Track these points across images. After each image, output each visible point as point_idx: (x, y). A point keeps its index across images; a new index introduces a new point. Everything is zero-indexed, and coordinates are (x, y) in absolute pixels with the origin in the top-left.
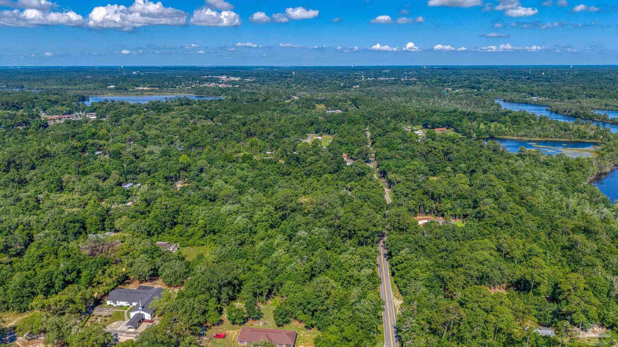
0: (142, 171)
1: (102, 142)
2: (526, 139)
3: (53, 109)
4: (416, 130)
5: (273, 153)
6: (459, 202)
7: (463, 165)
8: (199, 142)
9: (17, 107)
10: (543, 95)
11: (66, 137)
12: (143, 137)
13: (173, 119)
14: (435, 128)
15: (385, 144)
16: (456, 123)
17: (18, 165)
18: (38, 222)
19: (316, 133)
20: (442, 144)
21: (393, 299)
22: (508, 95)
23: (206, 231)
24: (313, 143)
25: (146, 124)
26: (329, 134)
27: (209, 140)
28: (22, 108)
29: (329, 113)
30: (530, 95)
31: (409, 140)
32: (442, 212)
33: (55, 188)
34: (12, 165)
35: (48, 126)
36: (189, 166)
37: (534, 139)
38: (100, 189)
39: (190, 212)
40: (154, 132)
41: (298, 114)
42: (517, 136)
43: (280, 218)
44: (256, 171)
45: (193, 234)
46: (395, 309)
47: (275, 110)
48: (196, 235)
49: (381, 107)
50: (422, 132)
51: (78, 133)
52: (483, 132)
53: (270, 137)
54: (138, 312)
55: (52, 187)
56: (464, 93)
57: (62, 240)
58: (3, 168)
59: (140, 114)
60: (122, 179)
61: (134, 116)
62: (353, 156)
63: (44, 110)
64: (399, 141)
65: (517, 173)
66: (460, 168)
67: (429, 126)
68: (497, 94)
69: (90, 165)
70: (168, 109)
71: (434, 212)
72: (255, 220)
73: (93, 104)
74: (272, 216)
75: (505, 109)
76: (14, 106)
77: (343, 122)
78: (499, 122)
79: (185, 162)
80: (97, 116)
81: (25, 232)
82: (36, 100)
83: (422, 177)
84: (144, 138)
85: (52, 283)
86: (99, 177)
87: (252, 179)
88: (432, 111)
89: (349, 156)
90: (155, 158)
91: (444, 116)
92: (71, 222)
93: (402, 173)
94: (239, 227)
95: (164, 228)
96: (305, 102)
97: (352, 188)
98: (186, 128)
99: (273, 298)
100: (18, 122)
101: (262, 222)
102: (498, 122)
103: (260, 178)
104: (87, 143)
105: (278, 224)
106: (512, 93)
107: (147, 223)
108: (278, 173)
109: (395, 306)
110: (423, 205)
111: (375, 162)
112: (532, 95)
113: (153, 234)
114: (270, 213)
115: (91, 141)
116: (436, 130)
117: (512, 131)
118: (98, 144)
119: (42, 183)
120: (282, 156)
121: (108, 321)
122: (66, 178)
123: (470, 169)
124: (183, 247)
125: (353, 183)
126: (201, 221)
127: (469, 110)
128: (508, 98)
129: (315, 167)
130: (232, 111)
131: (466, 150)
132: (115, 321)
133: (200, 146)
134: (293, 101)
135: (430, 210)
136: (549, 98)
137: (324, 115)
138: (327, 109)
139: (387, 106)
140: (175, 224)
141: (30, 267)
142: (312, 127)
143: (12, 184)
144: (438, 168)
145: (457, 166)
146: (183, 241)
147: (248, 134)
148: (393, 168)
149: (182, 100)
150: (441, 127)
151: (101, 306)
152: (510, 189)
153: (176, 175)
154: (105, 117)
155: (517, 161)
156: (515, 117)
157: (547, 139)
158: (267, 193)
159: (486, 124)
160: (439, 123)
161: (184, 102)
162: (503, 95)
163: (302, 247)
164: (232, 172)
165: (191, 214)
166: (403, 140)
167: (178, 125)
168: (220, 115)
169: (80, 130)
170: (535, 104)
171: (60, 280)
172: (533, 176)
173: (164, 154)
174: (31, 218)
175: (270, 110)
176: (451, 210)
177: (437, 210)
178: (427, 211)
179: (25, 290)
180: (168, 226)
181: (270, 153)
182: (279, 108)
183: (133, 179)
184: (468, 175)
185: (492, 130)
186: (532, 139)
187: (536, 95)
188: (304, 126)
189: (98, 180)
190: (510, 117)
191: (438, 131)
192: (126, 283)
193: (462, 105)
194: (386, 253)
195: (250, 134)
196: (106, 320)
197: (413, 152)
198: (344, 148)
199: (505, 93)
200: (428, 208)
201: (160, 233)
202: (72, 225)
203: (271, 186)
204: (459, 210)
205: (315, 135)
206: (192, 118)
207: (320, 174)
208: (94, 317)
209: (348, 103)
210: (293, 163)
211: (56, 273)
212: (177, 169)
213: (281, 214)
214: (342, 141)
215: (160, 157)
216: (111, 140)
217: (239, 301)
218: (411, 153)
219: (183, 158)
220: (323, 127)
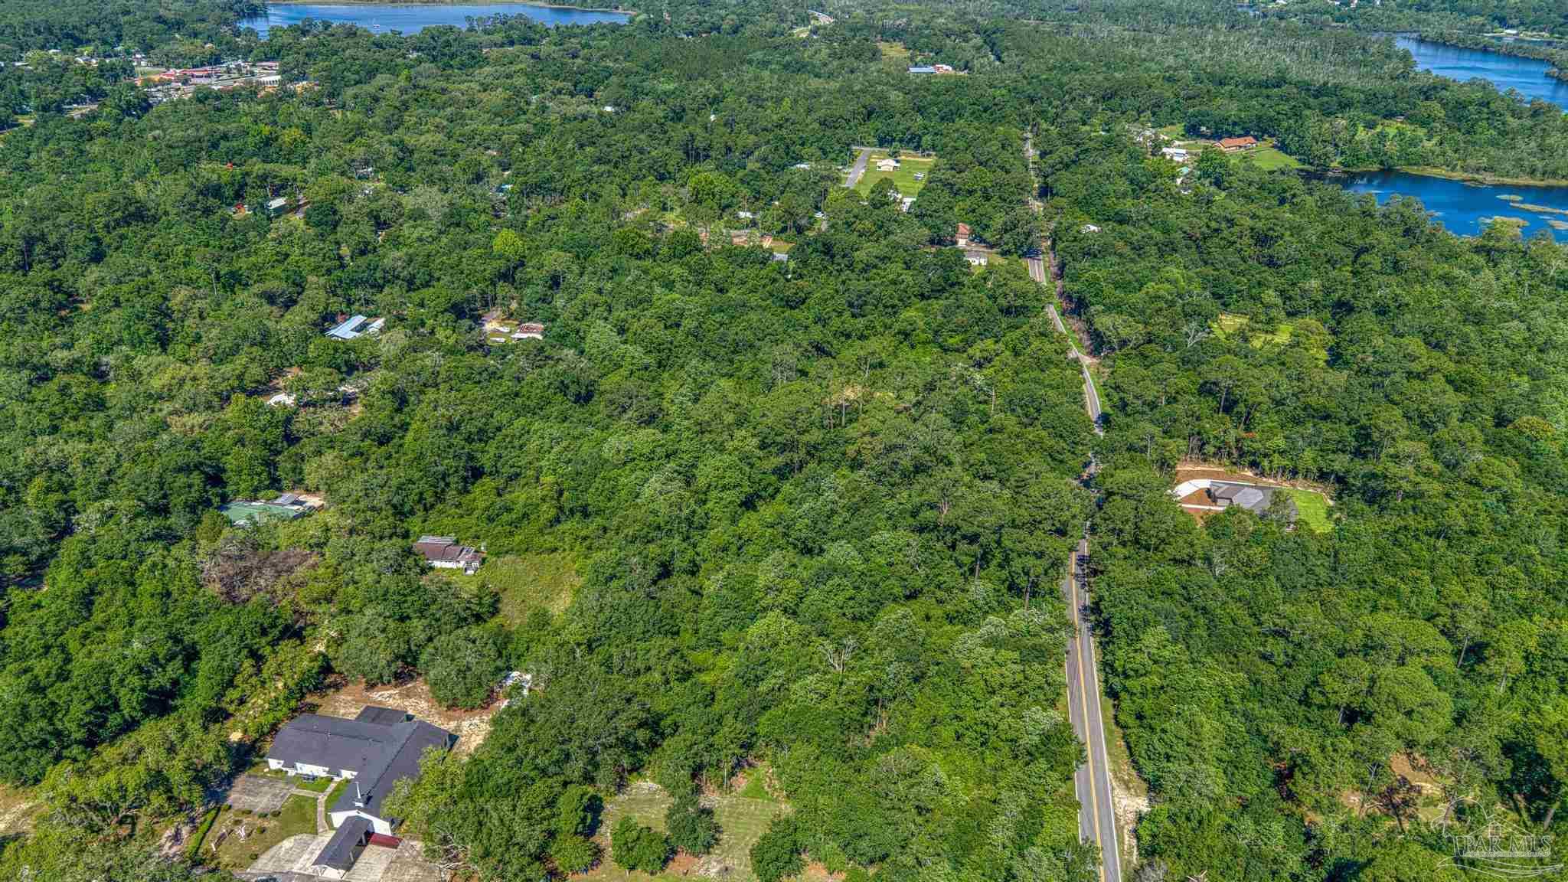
0: (391, 277)
1: (286, 171)
2: (1490, 178)
3: (167, 48)
4: (1169, 144)
5: (758, 217)
6: (1311, 430)
7: (1314, 284)
8: (552, 178)
9: (74, 40)
10: (1534, 23)
11: (191, 153)
12: (401, 154)
13: (485, 90)
14: (1220, 138)
15: (1081, 197)
16: (1285, 124)
17: (56, 248)
18: (88, 463)
19: (881, 146)
20: (1253, 207)
21: (1113, 789)
22: (1432, 19)
23: (561, 509)
24: (872, 192)
25: (413, 105)
26: (916, 148)
27: (578, 171)
28: (88, 42)
29: (917, 75)
30: (1496, 23)
31: (1152, 186)
32: (1254, 454)
33: (149, 332)
34: (38, 249)
35: (150, 106)
36: (522, 264)
37: (1515, 181)
38: (273, 341)
39: (516, 443)
40: (430, 139)
41: (831, 76)
42: (1464, 169)
43: (774, 473)
44: (708, 293)
45: (525, 516)
46: (1120, 829)
47: (764, 64)
48: (532, 517)
49: (1067, 60)
50: (1184, 151)
51: (225, 137)
52: (1363, 154)
53: (752, 165)
54: (353, 813)
55: (141, 332)
56: (1304, 12)
57: (149, 539)
58: (12, 257)
59: (393, 71)
60: (336, 304)
61: (381, 79)
62: (987, 235)
63: (147, 49)
64: (1123, 185)
65: (1477, 318)
66: (1303, 290)
67: (1203, 129)
68: (1398, 15)
69: (248, 254)
70: (474, 57)
71: (1230, 454)
72: (701, 482)
73: (274, 32)
74: (752, 466)
75: (1428, 71)
76: (68, 36)
77: (958, 112)
78: (1410, 119)
79: (510, 252)
80: (282, 72)
81: (54, 497)
82: (126, 18)
83: (1197, 331)
84: (402, 160)
85: (110, 696)
86: (271, 298)
87: (695, 324)
88: (1212, 77)
89: (973, 232)
90: (427, 234)
91: (1251, 97)
92: (180, 470)
93: (1134, 311)
94: (655, 513)
95: (443, 491)
96: (849, 34)
97: (985, 359)
98: (518, 127)
99: (750, 765)
100: (73, 90)
101: (724, 488)
102: (1407, 118)
103: (718, 317)
104: (247, 174)
105: (771, 490)
106: (1443, 14)
107: (394, 482)
108: (772, 295)
109: (1117, 820)
110: (1199, 433)
111: (1052, 255)
112: (1503, 22)
113: (412, 512)
114: (746, 458)
115: (258, 167)
116: (1226, 141)
117: (1450, 153)
118: (276, 177)
119: (115, 313)
120: (784, 230)
121: (268, 833)
122: (179, 299)
123: (1335, 296)
124: (498, 555)
125: (989, 343)
126: (548, 479)
127: (1321, 74)
128: (1431, 32)
129: (878, 284)
130: (647, 67)
131: (1321, 228)
132: (289, 836)
133: (555, 190)
134: (815, 32)
135: (1220, 448)
136: (1552, 33)
137: (901, 83)
138: (911, 59)
139: (1083, 54)
140: (477, 473)
141: (50, 640)
142: (871, 125)
143: (31, 315)
144: (1238, 287)
145: (1294, 284)
146: (497, 538)
147: (687, 153)
148: (1108, 289)
149: (511, 27)
150: (1239, 136)
151: (252, 772)
152: (1464, 382)
153: (483, 293)
154: (303, 76)
155: (1475, 271)
156: (1461, 105)
157: (1552, 182)
158: (738, 369)
159: (1370, 126)
160: (1235, 124)
161: (515, 36)
162: (1418, 22)
163: (841, 598)
164: (640, 292)
165: (521, 447)
166: (1132, 182)
167: (496, 115)
168: (614, 79)
169: (232, 127)
170: (1510, 55)
171: (133, 690)
172: (1529, 329)
173: (454, 220)
174: (68, 448)
175: (750, 62)
176: (1282, 453)
177: (1239, 449)
178: (1210, 449)
179: (29, 726)
180: (453, 486)
181: (749, 215)
182: (777, 57)
183: (367, 302)
184: (1327, 314)
185: (1392, 147)
186: (1508, 181)
187: (1515, 22)
188: (848, 121)
189: (267, 308)
190: (1444, 105)
191: (1229, 148)
192: (329, 687)
193: (1299, 54)
194: (1088, 603)
195: (693, 154)
196: (263, 831)
197: (1166, 231)
198: (962, 204)
199: (1423, 16)
200: (1212, 441)
201: (432, 506)
202: (182, 479)
203: (751, 346)
204: (1308, 455)
205: (877, 149)
206: (538, 89)
207: (893, 306)
208: (230, 815)
209: (972, 43)
210: (815, 260)
211: (119, 669)
212: (487, 274)
213: (777, 461)
214: (958, 180)
215: (441, 232)
216: (313, 163)
217: (648, 773)
218: (1158, 236)
219: (505, 241)
220: (901, 127)
